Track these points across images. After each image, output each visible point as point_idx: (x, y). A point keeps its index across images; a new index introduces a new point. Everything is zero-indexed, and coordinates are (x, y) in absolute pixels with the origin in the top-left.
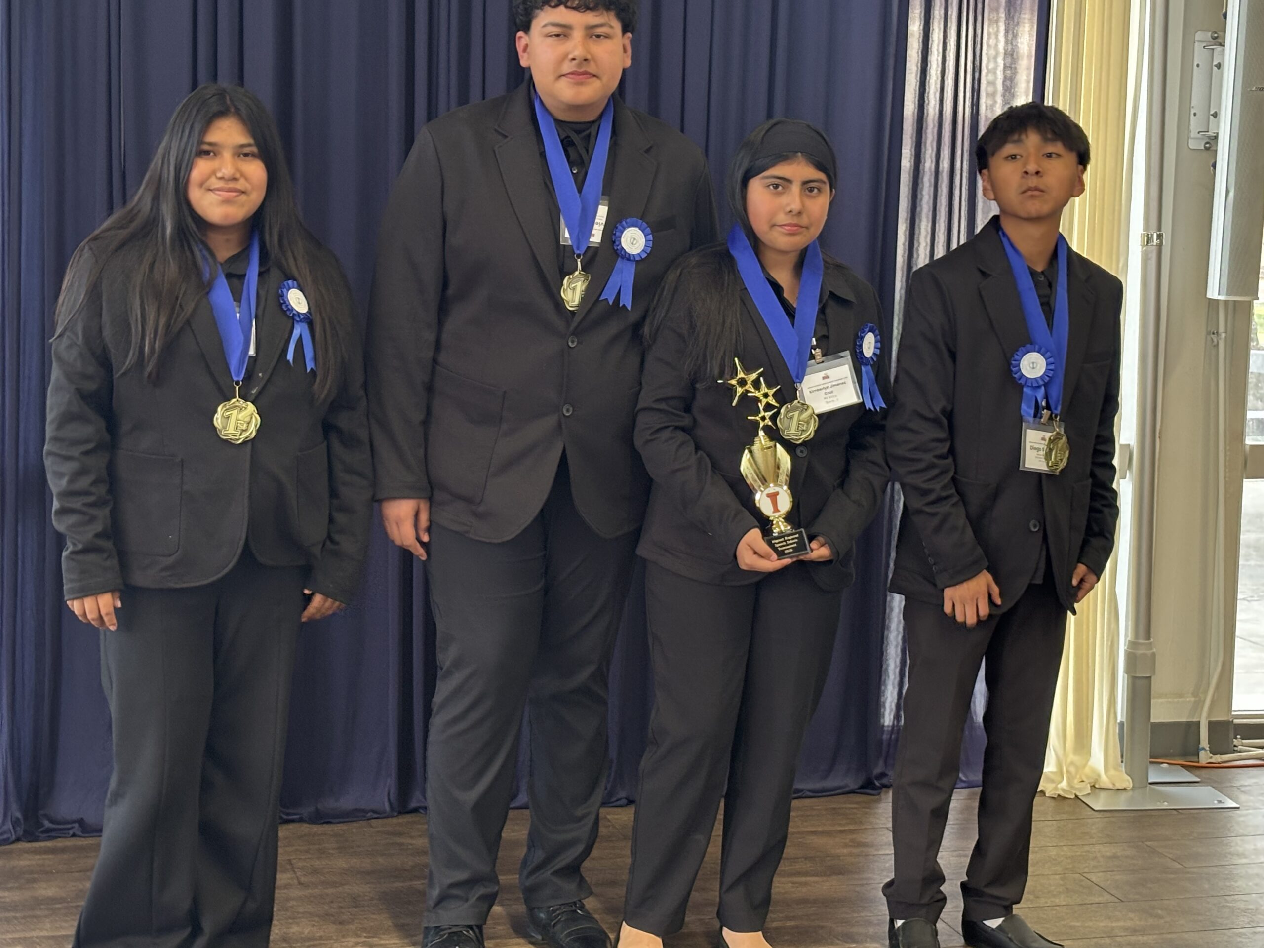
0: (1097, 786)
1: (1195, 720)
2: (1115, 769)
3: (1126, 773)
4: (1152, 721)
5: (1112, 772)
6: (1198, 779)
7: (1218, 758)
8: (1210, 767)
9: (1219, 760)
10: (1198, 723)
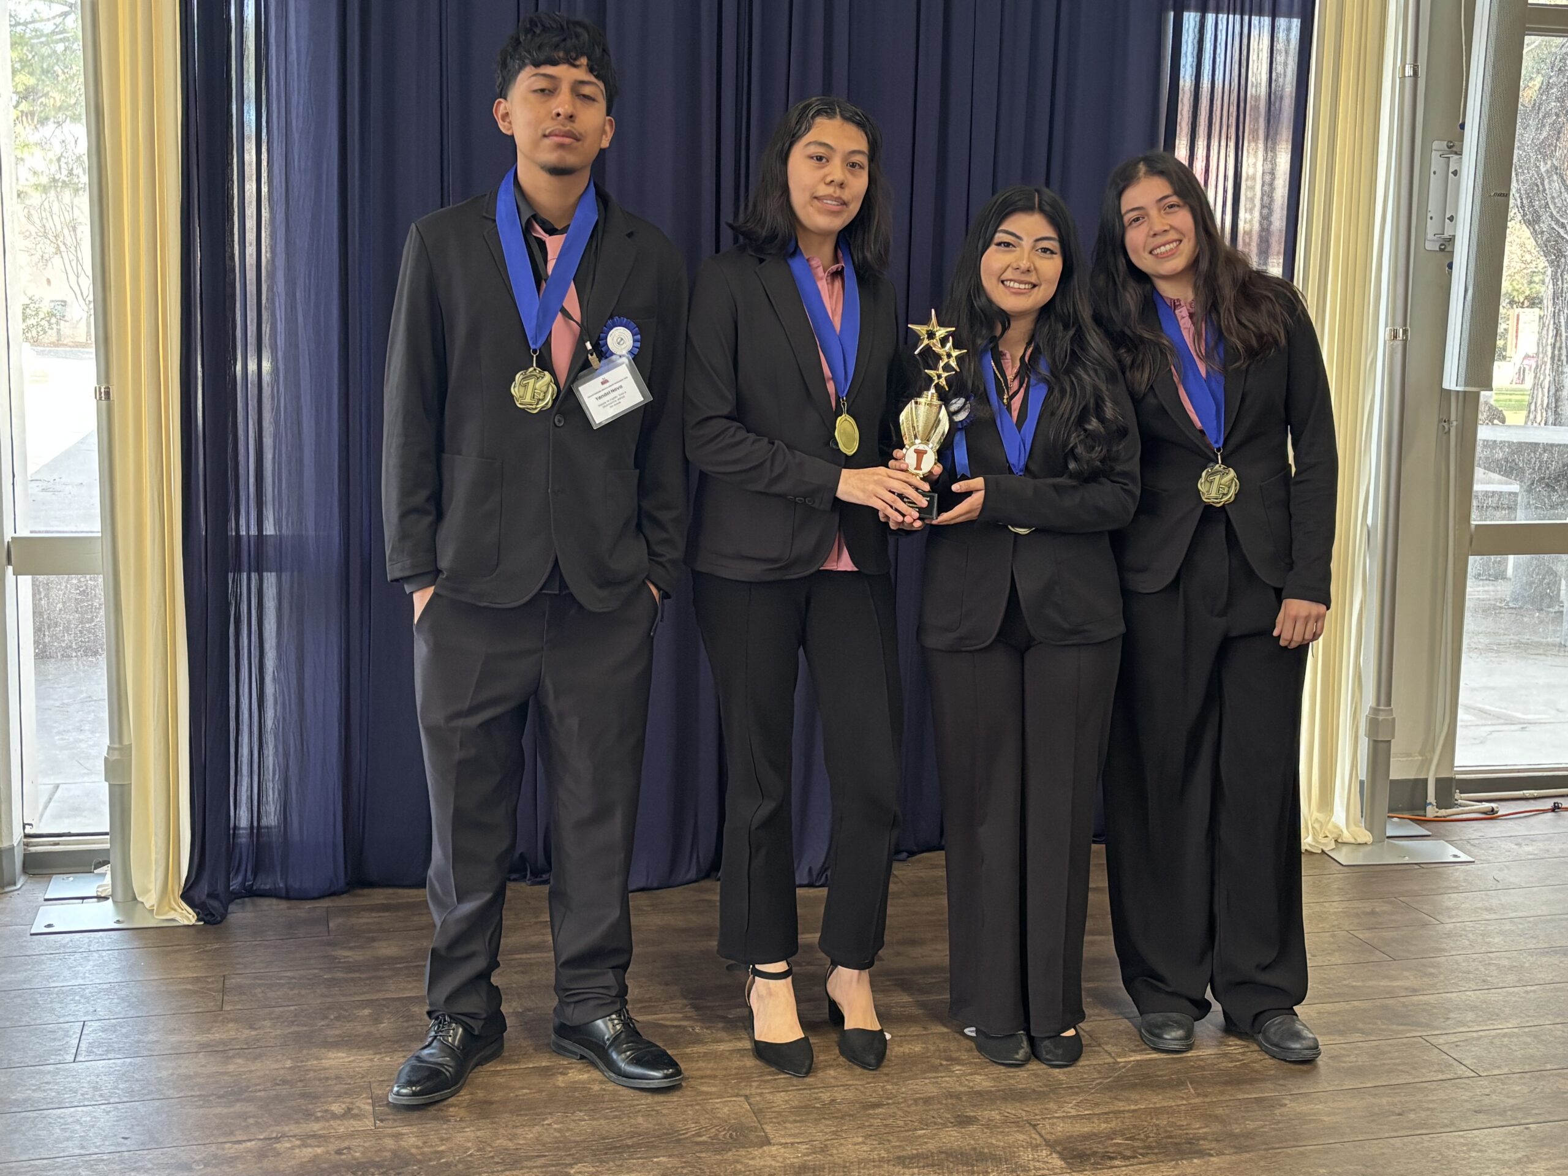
0: (1340, 841)
1: (1422, 777)
2: (1356, 825)
3: (1366, 829)
4: (1391, 778)
5: (1353, 828)
6: (1430, 833)
7: (1443, 812)
8: (1437, 820)
9: (1445, 814)
10: (1426, 780)
